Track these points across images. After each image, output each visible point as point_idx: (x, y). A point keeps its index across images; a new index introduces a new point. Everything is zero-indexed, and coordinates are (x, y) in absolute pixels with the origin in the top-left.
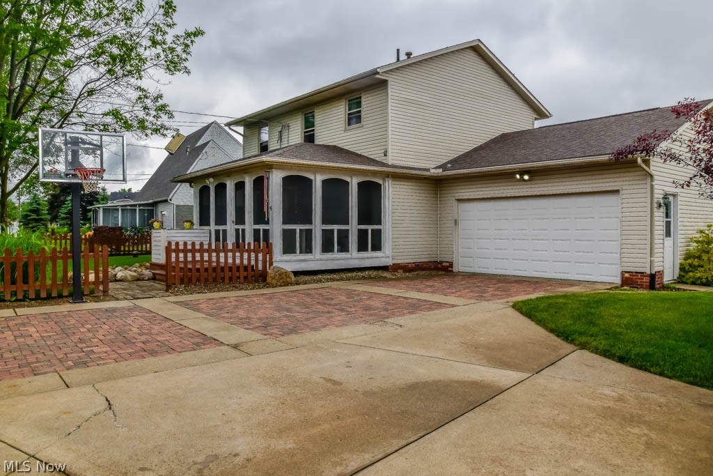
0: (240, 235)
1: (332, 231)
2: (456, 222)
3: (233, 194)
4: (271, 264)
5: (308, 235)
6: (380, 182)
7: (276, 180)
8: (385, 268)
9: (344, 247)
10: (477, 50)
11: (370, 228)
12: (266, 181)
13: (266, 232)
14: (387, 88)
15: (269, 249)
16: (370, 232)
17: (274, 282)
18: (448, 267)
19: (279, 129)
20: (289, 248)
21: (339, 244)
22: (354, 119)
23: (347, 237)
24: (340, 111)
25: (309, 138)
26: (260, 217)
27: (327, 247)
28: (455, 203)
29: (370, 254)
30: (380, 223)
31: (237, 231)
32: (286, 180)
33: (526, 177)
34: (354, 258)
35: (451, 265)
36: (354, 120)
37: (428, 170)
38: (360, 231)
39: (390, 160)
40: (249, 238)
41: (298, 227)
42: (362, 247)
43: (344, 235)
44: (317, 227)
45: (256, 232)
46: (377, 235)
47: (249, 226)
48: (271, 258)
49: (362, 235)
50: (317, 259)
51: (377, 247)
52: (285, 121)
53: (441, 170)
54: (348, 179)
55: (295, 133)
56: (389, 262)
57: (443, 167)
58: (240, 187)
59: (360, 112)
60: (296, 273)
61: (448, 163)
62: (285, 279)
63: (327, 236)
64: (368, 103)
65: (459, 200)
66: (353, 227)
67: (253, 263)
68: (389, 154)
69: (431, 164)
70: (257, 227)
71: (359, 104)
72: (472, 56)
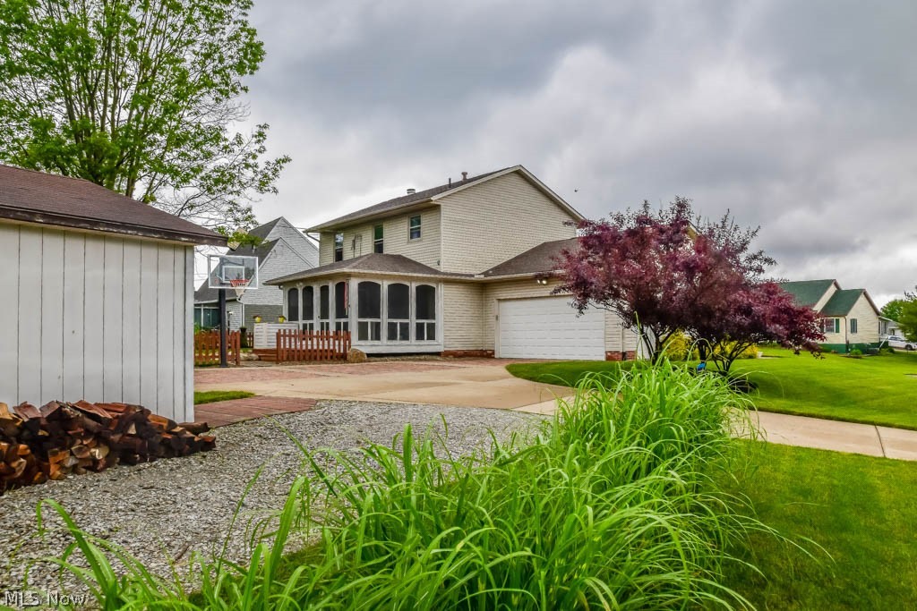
0: (325, 327)
1: (396, 324)
2: (497, 317)
3: (319, 295)
4: (350, 347)
5: (377, 326)
6: (434, 285)
7: (353, 286)
8: (438, 354)
9: (405, 337)
10: (520, 173)
11: (425, 322)
12: (346, 286)
13: (346, 325)
14: (440, 211)
15: (348, 337)
16: (425, 325)
17: (352, 359)
18: (491, 354)
19: (353, 238)
20: (363, 336)
21: (401, 334)
22: (415, 233)
23: (407, 328)
24: (403, 228)
25: (379, 248)
26: (341, 312)
27: (392, 336)
28: (496, 302)
29: (426, 342)
30: (434, 319)
31: (322, 324)
32: (361, 285)
33: (544, 282)
34: (412, 345)
35: (493, 353)
36: (415, 235)
37: (473, 276)
38: (417, 324)
39: (442, 269)
40: (332, 328)
41: (369, 320)
42: (420, 336)
43: (405, 327)
44: (384, 320)
45: (338, 325)
46: (432, 328)
47: (332, 320)
48: (350, 343)
49: (420, 327)
50: (384, 345)
51: (432, 337)
52: (358, 232)
53: (482, 276)
54: (408, 284)
55: (367, 245)
56: (441, 349)
57: (486, 274)
58: (325, 290)
59: (419, 228)
60: (369, 355)
61: (492, 270)
62: (361, 358)
63: (392, 327)
64: (426, 221)
65: (499, 300)
66: (413, 321)
67: (331, 348)
68: (442, 264)
69: (476, 270)
70: (338, 320)
71: (419, 222)
72: (516, 180)
